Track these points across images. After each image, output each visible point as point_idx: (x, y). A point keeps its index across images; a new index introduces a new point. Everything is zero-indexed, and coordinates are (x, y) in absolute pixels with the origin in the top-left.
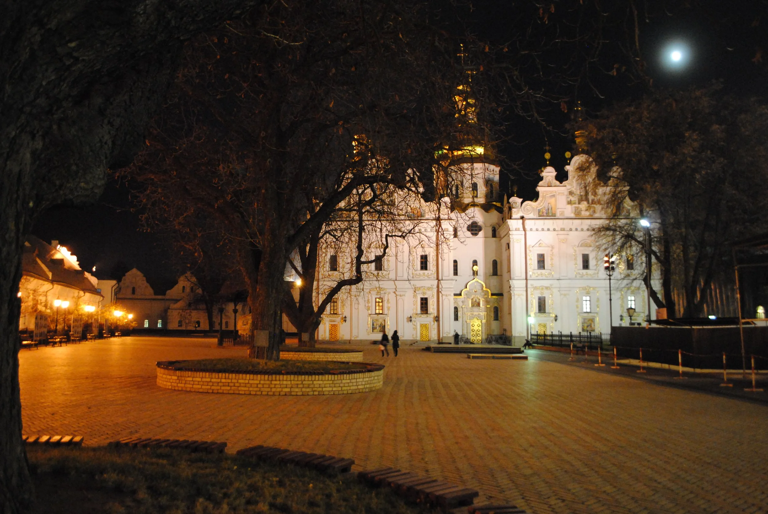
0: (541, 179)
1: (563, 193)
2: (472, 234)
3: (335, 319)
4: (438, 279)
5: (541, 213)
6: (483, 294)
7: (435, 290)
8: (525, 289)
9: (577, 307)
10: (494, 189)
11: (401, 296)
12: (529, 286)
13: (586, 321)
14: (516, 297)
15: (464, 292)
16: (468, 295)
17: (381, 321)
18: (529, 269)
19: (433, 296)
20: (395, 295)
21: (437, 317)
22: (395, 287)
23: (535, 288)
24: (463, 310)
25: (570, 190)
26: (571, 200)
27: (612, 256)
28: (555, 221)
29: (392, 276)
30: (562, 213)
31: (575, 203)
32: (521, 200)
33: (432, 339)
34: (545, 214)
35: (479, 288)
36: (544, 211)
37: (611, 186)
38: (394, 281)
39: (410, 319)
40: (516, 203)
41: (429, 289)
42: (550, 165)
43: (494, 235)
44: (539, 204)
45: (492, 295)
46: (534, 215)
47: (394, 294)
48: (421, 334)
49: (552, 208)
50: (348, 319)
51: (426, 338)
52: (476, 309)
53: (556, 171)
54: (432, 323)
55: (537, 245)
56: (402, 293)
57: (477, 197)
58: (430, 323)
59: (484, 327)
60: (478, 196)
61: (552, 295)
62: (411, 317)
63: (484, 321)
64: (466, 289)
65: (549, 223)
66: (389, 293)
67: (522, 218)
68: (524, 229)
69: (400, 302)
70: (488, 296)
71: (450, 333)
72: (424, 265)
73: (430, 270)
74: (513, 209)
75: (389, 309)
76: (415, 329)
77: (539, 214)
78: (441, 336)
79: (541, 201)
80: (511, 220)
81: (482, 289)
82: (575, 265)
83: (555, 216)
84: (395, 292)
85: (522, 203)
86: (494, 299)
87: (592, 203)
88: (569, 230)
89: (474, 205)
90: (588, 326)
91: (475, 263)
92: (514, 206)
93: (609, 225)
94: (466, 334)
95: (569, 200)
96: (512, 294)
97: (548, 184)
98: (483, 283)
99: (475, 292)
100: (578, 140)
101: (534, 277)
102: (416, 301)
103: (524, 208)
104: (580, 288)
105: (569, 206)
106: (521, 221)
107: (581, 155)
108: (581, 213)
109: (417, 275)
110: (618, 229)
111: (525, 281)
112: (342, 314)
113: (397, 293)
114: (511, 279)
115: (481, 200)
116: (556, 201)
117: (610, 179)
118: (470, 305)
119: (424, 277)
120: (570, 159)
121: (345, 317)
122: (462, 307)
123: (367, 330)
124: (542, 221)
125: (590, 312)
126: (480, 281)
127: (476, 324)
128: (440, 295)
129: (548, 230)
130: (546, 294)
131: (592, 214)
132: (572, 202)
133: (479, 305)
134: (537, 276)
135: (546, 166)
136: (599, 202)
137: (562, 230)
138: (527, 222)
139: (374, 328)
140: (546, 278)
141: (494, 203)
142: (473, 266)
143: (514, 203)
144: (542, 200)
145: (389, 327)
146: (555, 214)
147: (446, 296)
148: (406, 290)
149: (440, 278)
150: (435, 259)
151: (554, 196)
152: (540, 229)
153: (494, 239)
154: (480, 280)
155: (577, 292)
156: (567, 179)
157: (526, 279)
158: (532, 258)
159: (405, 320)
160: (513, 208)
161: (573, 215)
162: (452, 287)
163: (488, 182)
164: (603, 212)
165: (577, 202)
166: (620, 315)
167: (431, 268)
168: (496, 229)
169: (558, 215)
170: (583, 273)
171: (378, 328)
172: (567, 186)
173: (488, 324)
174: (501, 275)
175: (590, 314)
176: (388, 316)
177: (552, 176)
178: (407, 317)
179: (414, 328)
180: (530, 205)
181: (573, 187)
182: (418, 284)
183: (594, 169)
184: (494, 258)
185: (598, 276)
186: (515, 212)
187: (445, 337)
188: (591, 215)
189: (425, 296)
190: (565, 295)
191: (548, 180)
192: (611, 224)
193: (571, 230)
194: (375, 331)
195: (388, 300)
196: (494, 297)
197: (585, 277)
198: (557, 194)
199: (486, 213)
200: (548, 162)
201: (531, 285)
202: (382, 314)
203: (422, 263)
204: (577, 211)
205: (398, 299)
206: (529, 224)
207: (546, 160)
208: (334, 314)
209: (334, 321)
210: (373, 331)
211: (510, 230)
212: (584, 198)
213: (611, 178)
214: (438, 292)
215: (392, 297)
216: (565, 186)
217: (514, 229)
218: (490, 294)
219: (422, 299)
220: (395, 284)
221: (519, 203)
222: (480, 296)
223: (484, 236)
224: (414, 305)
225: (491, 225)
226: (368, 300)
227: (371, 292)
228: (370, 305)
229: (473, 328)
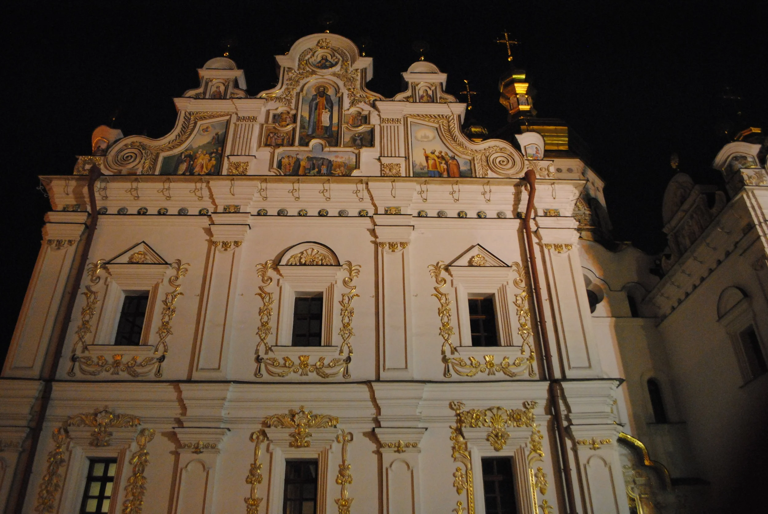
4: (547, 376)
7: (543, 425)
11: (398, 448)
19: (535, 449)
20: (374, 447)
22: (372, 411)
32: (757, 149)
38: (368, 383)
40: (745, 158)
41: (515, 417)
43: (635, 313)
45: (675, 482)
47: (367, 440)
56: (404, 438)
66: (348, 438)
69: (395, 477)
73: (510, 345)
75: (345, 508)
84: (372, 435)
98: (640, 444)
102: (468, 473)
109: (461, 363)
113: (383, 436)
119: (490, 372)
126: (630, 439)
128: (568, 442)
143: (736, 158)
148: (420, 425)
149: (557, 374)
150: (526, 305)
153: (639, 321)
154: (630, 436)
167: (517, 340)
168: (640, 300)
182: (473, 398)
184: (651, 375)
189: (505, 452)
195: (343, 469)
196: (682, 489)
203: (474, 325)
205: (385, 465)
214: (557, 431)
215: (360, 454)
218: (668, 481)
219: (487, 463)
220: (374, 399)
221: (754, 158)
222: (632, 489)
223: (610, 315)
224: (458, 491)
225: (623, 288)
226: (254, 467)
227: (271, 432)
228: (260, 492)
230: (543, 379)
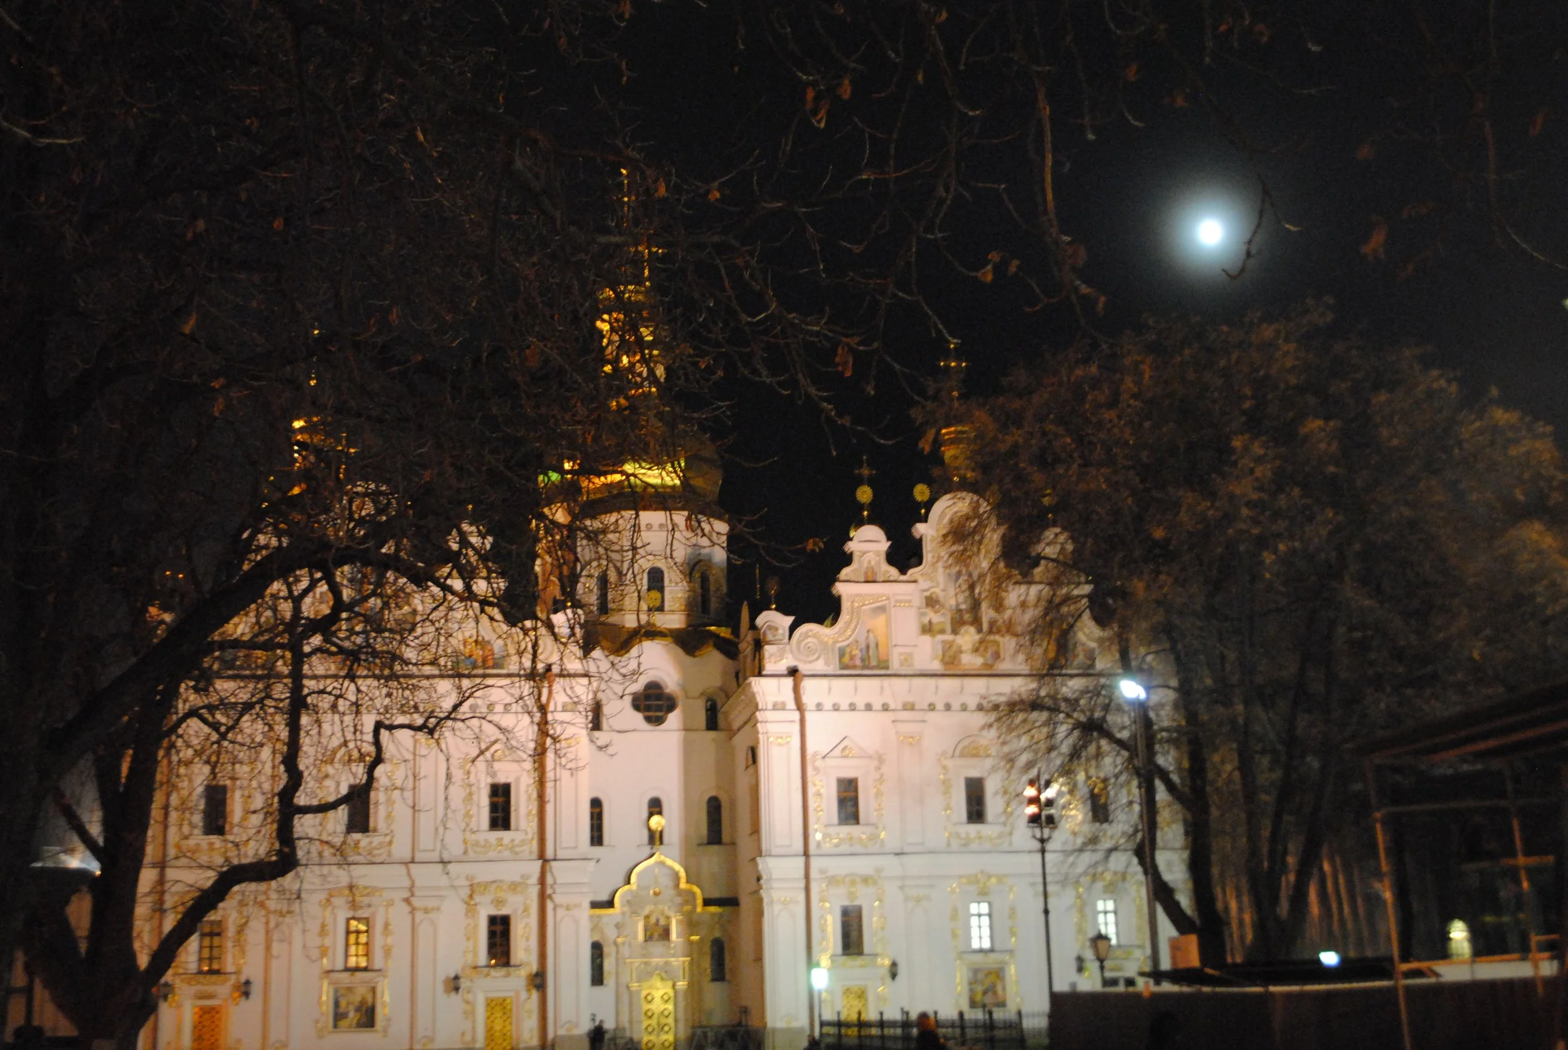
0: (848, 560)
1: (910, 601)
2: (649, 720)
3: (211, 989)
4: (542, 856)
5: (846, 659)
6: (679, 900)
7: (534, 892)
8: (802, 884)
9: (954, 935)
10: (712, 588)
11: (426, 911)
12: (814, 874)
13: (980, 976)
14: (777, 908)
15: (622, 897)
16: (633, 903)
17: (361, 992)
18: (813, 825)
19: (526, 910)
20: (409, 909)
21: (537, 975)
22: (408, 883)
23: (833, 881)
24: (617, 952)
25: (927, 594)
26: (930, 622)
27: (1048, 784)
28: (886, 682)
29: (401, 849)
30: (907, 659)
31: (942, 632)
32: (790, 619)
33: (521, 1046)
34: (858, 662)
35: (666, 881)
36: (856, 652)
37: (1040, 583)
38: (406, 864)
39: (454, 984)
40: (777, 629)
41: (514, 887)
42: (871, 521)
43: (712, 723)
44: (842, 632)
45: (707, 902)
46: (827, 663)
47: (404, 905)
48: (489, 1031)
49: (877, 645)
50: (256, 990)
51: (505, 1044)
52: (657, 947)
53: (888, 539)
54: (524, 995)
55: (837, 752)
56: (431, 903)
57: (661, 609)
58: (518, 993)
59: (682, 1004)
60: (667, 607)
61: (881, 901)
62: (456, 978)
63: (682, 984)
64: (627, 887)
65: (868, 689)
66: (390, 903)
67: (793, 672)
68: (800, 707)
69: (424, 930)
70: (695, 907)
71: (577, 1026)
72: (501, 817)
73: (517, 830)
74: (766, 647)
75: (387, 952)
76: (470, 1014)
77: (840, 661)
78: (551, 1035)
79: (849, 623)
80: (762, 680)
81: (677, 885)
82: (946, 810)
83: (887, 668)
84: (407, 901)
85: (792, 629)
86: (713, 914)
87: (990, 632)
88: (926, 707)
89: (650, 633)
90: (985, 993)
91: (655, 807)
92: (769, 637)
93: (1038, 697)
94: (627, 1025)
95: (926, 620)
96: (765, 901)
97: (866, 573)
98: (678, 867)
99: (656, 894)
100: (949, 453)
101: (827, 847)
102: (476, 926)
103: (799, 642)
104: (961, 877)
105: (927, 639)
106: (789, 682)
107: (959, 495)
108: (960, 661)
109: (477, 844)
110: (1063, 705)
111: (802, 860)
112: (238, 973)
113: (416, 902)
114: (761, 856)
115: (673, 619)
116: (888, 623)
117: (1036, 564)
118: (641, 936)
119: (500, 852)
120: (929, 505)
121: (247, 983)
122: (615, 944)
123: (317, 1022)
124: (850, 682)
125: (992, 950)
126: (669, 862)
127: (658, 994)
128: (550, 906)
129: (869, 707)
130: (865, 899)
131: (990, 662)
132: (936, 628)
133: (666, 934)
134: (837, 845)
135: (860, 523)
136: (1009, 628)
137: (909, 707)
138: (807, 685)
139: (339, 1016)
140: (863, 851)
141: (713, 628)
142: (651, 815)
143: (770, 627)
144: (851, 620)
145: (387, 1011)
146: (887, 661)
147: (568, 908)
148: (443, 893)
149: (549, 853)
150: (535, 795)
151: (882, 609)
152: (844, 705)
153: (712, 734)
154: (670, 859)
155: (953, 891)
156: (920, 563)
157: (806, 854)
158: (822, 791)
159: (440, 987)
160: (768, 643)
161: (936, 666)
162: (585, 880)
163: (696, 569)
164: (1021, 657)
165: (949, 628)
166: (1075, 955)
167: (523, 824)
168: (719, 706)
169: (895, 666)
170: (967, 834)
171: (352, 1014)
172: (921, 580)
173: (694, 991)
174: (733, 844)
175: (992, 956)
176: (385, 977)
177: (877, 553)
178: (443, 978)
179: (465, 1013)
180: (814, 636)
181: (938, 585)
182: (484, 873)
183: (993, 537)
184: (713, 793)
185: (1010, 844)
186: (771, 655)
187: (563, 1037)
188: (986, 665)
189: (504, 911)
190: (918, 900)
191: (865, 564)
192: (1043, 693)
193: (932, 707)
194: (343, 1023)
195: (386, 925)
196: (713, 909)
197: (974, 846)
198: (893, 604)
199: (688, 659)
200: (865, 513)
201: (822, 871)
202: (366, 969)
203: (494, 808)
204: (947, 654)
205: (417, 921)
206: (812, 689)
207: (862, 507)
208: (211, 972)
209: (211, 996)
210: (335, 1026)
211: (757, 709)
212: (967, 617)
213: (1043, 562)
214: (543, 897)
215: (399, 915)
216: (915, 581)
217: (770, 706)
218: (700, 901)
219: (493, 920)
220: (409, 875)
221: (784, 630)
222: (669, 908)
223: (681, 727)
224: (468, 939)
225: (702, 694)
226: (323, 926)
227: (333, 900)
228: (328, 941)
229: (650, 1006)
230: (539, 859)
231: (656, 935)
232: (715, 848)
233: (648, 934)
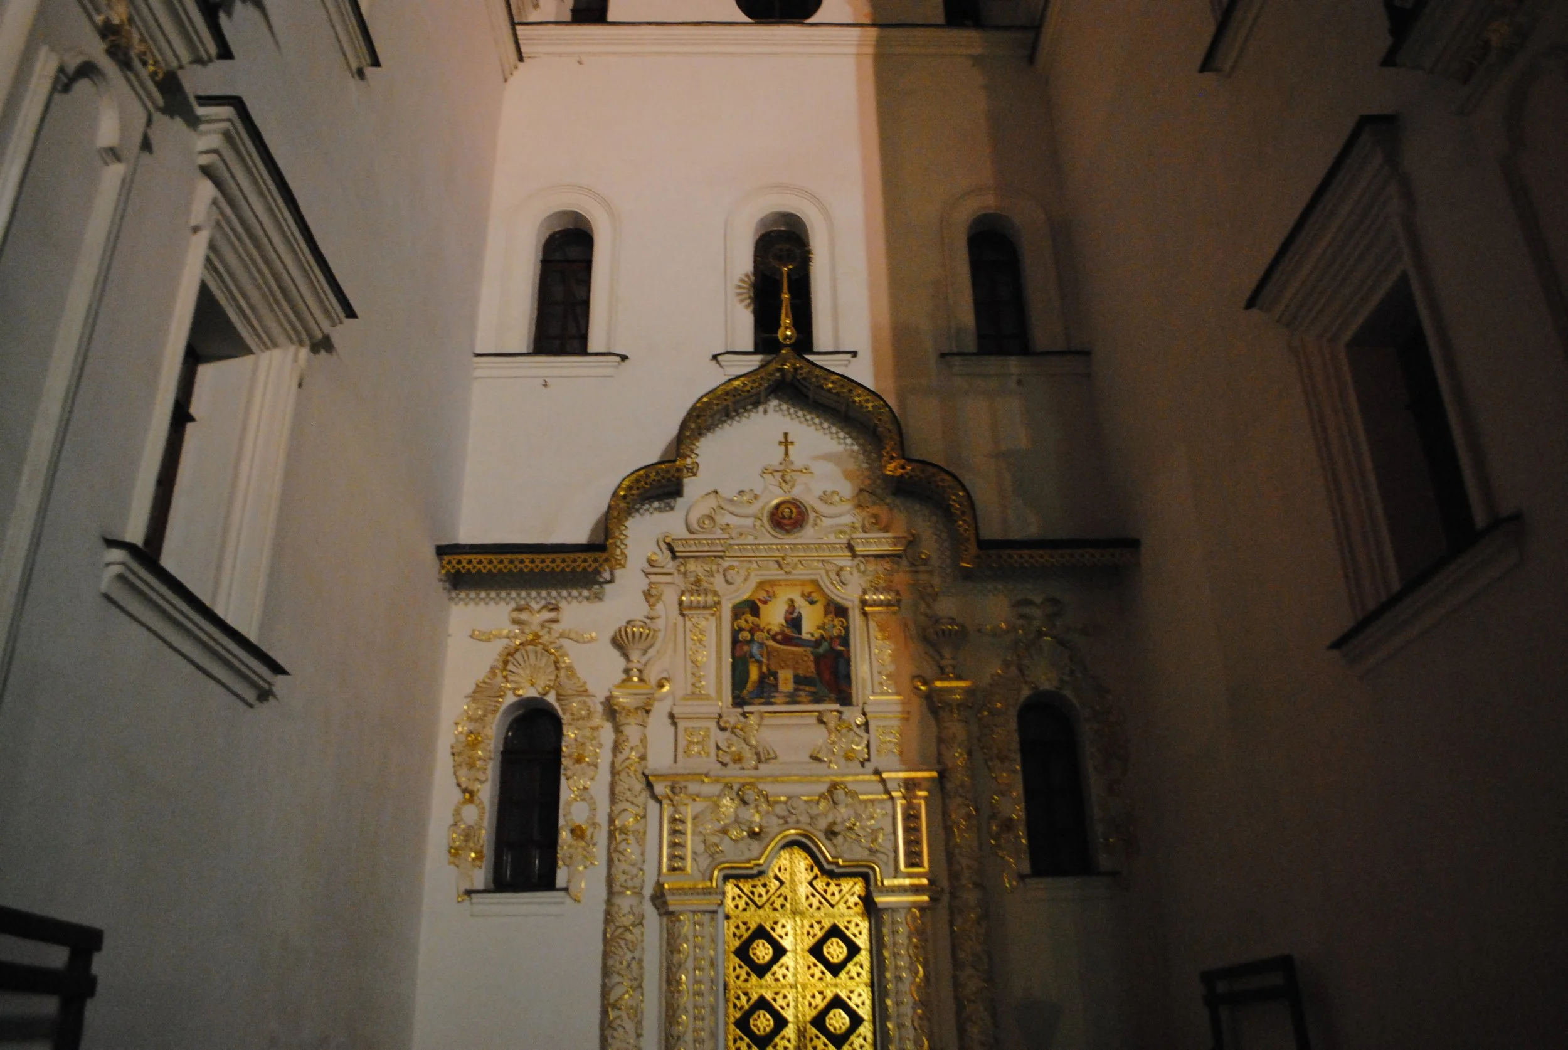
2: (761, 16)
52: (790, 724)
59: (907, 981)
63: (905, 885)
99: (785, 522)
118: (716, 680)
153: (969, 40)
173: (961, 915)
229: (760, 988)
231: (786, 680)
232: (1014, 365)
233: (754, 674)
